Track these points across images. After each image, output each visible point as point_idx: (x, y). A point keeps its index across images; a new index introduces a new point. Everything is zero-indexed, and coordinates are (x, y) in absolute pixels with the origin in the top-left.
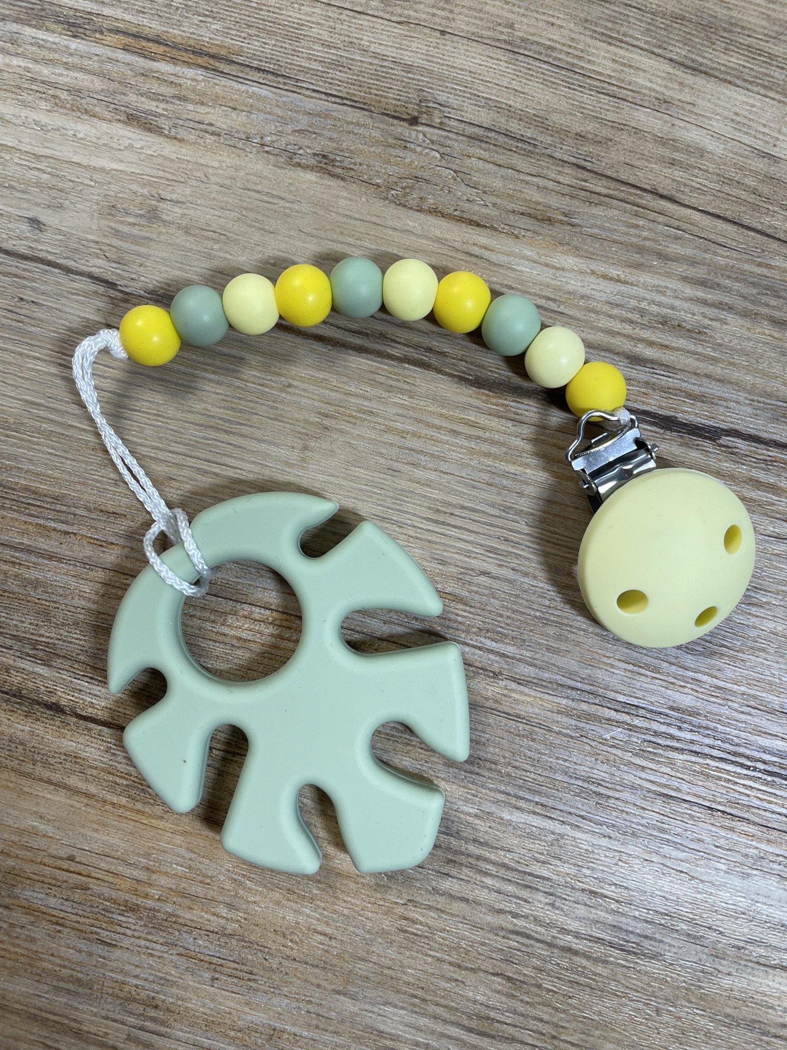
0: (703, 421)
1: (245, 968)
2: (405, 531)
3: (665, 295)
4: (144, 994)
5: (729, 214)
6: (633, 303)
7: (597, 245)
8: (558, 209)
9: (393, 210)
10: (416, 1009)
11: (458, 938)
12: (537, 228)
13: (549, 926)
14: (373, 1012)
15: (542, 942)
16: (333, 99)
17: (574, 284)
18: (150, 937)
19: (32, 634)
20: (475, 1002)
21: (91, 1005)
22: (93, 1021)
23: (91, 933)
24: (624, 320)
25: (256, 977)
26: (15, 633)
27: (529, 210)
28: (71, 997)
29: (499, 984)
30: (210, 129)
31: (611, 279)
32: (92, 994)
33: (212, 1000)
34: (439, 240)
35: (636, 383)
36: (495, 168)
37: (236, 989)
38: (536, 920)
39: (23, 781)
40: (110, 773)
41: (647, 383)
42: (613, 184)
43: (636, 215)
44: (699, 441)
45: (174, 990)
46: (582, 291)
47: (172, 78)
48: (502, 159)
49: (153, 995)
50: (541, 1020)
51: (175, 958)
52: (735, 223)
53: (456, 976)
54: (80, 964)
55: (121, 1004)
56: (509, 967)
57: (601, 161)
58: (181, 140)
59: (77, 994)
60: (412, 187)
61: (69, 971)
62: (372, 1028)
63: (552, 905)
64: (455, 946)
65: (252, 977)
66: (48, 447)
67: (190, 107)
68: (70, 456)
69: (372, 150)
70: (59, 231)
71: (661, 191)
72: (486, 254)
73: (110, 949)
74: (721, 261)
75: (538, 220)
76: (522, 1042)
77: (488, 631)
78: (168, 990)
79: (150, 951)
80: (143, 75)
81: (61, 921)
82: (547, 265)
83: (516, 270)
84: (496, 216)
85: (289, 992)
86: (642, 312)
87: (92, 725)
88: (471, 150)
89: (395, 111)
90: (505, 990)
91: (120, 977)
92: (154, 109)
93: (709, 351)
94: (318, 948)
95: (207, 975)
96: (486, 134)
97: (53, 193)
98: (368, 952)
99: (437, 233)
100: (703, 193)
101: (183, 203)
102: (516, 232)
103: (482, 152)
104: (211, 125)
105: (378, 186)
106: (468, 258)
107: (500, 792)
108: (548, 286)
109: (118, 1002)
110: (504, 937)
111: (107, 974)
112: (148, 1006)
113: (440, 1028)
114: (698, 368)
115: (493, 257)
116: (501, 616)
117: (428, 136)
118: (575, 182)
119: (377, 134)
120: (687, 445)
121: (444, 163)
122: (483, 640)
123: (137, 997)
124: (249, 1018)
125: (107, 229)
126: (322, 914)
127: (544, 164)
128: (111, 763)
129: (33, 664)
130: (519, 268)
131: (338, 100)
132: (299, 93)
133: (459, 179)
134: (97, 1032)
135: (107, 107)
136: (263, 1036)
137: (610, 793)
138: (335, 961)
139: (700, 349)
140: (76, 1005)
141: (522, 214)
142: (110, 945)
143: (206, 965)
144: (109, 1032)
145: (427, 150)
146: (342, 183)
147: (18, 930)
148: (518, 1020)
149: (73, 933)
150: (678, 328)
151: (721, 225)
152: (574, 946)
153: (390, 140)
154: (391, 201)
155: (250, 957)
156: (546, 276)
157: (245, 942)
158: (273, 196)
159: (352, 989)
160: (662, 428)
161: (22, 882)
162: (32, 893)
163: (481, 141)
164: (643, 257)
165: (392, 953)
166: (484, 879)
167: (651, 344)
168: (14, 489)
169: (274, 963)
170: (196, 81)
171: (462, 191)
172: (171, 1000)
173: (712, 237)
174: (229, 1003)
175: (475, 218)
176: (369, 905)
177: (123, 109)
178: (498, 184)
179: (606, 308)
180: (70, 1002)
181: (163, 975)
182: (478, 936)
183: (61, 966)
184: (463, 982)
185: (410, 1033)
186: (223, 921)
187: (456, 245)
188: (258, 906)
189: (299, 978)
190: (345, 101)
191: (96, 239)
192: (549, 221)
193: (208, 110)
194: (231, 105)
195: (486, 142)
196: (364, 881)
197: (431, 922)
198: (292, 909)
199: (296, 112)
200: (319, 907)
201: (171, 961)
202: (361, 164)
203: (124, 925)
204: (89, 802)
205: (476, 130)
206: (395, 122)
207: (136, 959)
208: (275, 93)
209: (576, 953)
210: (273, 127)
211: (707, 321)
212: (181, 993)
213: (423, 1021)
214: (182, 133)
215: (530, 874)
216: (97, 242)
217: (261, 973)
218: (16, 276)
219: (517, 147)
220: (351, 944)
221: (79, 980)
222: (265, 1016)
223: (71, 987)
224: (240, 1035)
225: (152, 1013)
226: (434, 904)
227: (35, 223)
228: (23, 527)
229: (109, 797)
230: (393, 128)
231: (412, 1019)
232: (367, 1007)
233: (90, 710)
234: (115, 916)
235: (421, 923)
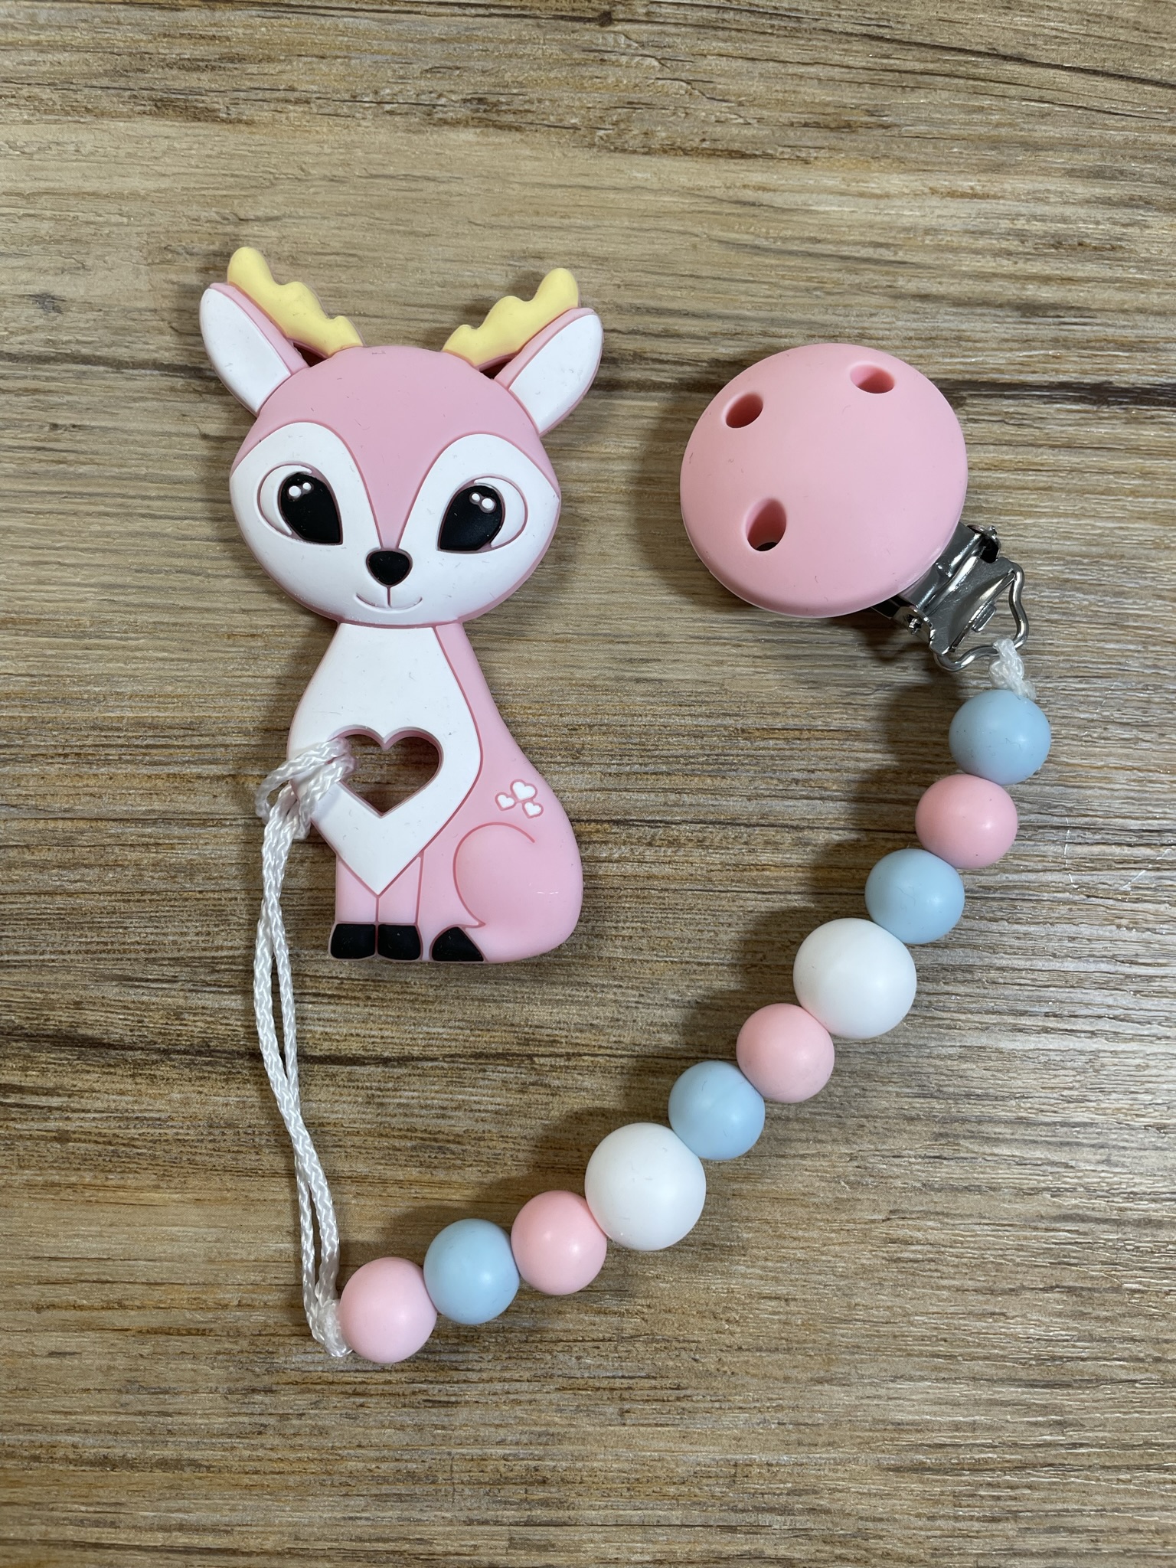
0: (1151, 379)
1: (667, 1383)
2: (746, 651)
3: (1048, 203)
4: (519, 1467)
5: (1109, 66)
6: (1005, 224)
7: (930, 150)
8: (857, 107)
9: (609, 162)
10: (943, 1375)
11: (980, 1248)
12: (833, 142)
13: (1110, 1194)
14: (879, 1397)
15: (1105, 1221)
16: (473, 11)
17: (910, 214)
18: (507, 1375)
19: (204, 949)
20: (1028, 1339)
21: (439, 1509)
22: (449, 1534)
23: (414, 1393)
24: (998, 253)
25: (688, 1392)
26: (176, 955)
27: (813, 118)
28: (405, 1505)
29: (1057, 1302)
30: (292, 96)
31: (963, 195)
32: (437, 1491)
33: (629, 1447)
34: (690, 192)
35: (1038, 344)
36: (750, 64)
37: (662, 1420)
38: (1090, 1192)
39: (246, 1183)
40: (381, 1135)
41: (1055, 340)
42: (930, 54)
43: (976, 93)
44: (1153, 411)
45: (567, 1447)
46: (924, 222)
47: (213, 31)
48: (754, 48)
49: (533, 1463)
50: (1133, 1340)
51: (554, 1396)
52: (1121, 77)
53: (990, 1308)
54: (407, 1448)
55: (487, 1494)
56: (1066, 1273)
57: (903, 23)
58: (249, 123)
59: (412, 1496)
60: (628, 120)
61: (392, 1465)
62: (883, 1421)
63: (1107, 1162)
64: (978, 1262)
65: (682, 1393)
66: (156, 649)
67: (253, 68)
68: (195, 656)
69: (552, 75)
70: (88, 306)
71: (1002, 50)
72: (765, 197)
73: (450, 1411)
74: (1118, 137)
75: (832, 129)
76: (1113, 1381)
77: (910, 772)
78: (554, 1449)
79: (512, 1397)
80: (165, 36)
81: (360, 1388)
82: (862, 195)
83: (817, 212)
84: (766, 136)
85: (744, 1401)
86: (1022, 236)
87: (334, 1069)
88: (704, 46)
89: (573, 10)
90: (1069, 1308)
91: (476, 1451)
92: (195, 84)
93: (1133, 274)
94: (772, 1321)
95: (611, 1410)
96: (720, 16)
97: (64, 248)
98: (849, 1307)
99: (684, 180)
100: (1065, 42)
101: (277, 218)
102: (803, 155)
103: (721, 44)
104: (292, 89)
105: (575, 128)
106: (740, 210)
107: (988, 1012)
108: (871, 227)
109: (482, 1492)
110: (1047, 1230)
111: (454, 1451)
112: (531, 1484)
113: (985, 1394)
114: (1124, 302)
115: (778, 200)
116: (924, 744)
117: (634, 36)
118: (872, 62)
119: (554, 49)
120: (1134, 421)
121: (667, 73)
122: (904, 788)
123: (510, 1474)
124: (693, 1458)
125: (165, 286)
126: (763, 1268)
127: (820, 44)
128: (379, 1119)
129: (218, 997)
130: (821, 208)
131: (481, 11)
132: (418, 13)
133: (696, 93)
134: (459, 1550)
135: (119, 96)
136: (721, 1481)
137: (1151, 971)
138: (802, 1335)
139: (1119, 273)
140: (416, 1515)
141: (806, 125)
142: (447, 1404)
143: (606, 1395)
144: (479, 1542)
145: (637, 59)
146: (518, 136)
147: (295, 1422)
148: (1097, 1349)
149: (384, 1402)
150: (1080, 247)
151: (1102, 84)
152: (1154, 1215)
153: (576, 55)
154: (601, 148)
155: (671, 1363)
156: (864, 211)
157: (657, 1341)
158: (416, 179)
159: (839, 1370)
160: (1094, 403)
161: (283, 1344)
162: (303, 1357)
163: (716, 28)
164: (1002, 153)
165: (885, 1299)
166: (996, 1151)
167: (1046, 280)
168: (118, 729)
169: (710, 1362)
170: (251, 26)
171: (705, 109)
172: (564, 1464)
173: (1095, 103)
174: (655, 1444)
175: (736, 146)
176: (833, 1235)
177: (145, 93)
178: (757, 87)
179: (966, 241)
180: (406, 1514)
181: (544, 1429)
182: (1009, 1238)
183: (377, 1460)
184: (1003, 1314)
185: (943, 1414)
186: (615, 1320)
187: (718, 193)
188: (665, 1281)
189: (754, 1376)
190: (493, 11)
191: (152, 306)
192: (849, 126)
193: (279, 68)
194: (316, 52)
195: (723, 29)
196: (816, 1200)
197: (933, 1236)
198: (716, 1272)
199: (419, 41)
200: (757, 1258)
201: (551, 1403)
202: (540, 101)
203: (463, 1367)
204: (360, 1190)
205: (705, 13)
206: (578, 25)
207: (494, 1416)
208: (380, 21)
209: (1159, 1224)
210: (390, 73)
211: (1119, 229)
212: (577, 1449)
213: (959, 1390)
214: (248, 112)
215: (1063, 1124)
216: (155, 311)
217: (694, 1383)
218: (36, 391)
219: (772, 26)
220: (820, 1301)
221: (411, 1475)
222: (716, 1449)
223: (401, 1489)
224: (684, 1489)
225: (540, 1493)
226: (931, 1207)
227: (47, 302)
228: (148, 785)
229: (390, 1173)
230: (575, 36)
231: (940, 1390)
232: (870, 1391)
233: (326, 1046)
234: (444, 1357)
235: (918, 1243)
